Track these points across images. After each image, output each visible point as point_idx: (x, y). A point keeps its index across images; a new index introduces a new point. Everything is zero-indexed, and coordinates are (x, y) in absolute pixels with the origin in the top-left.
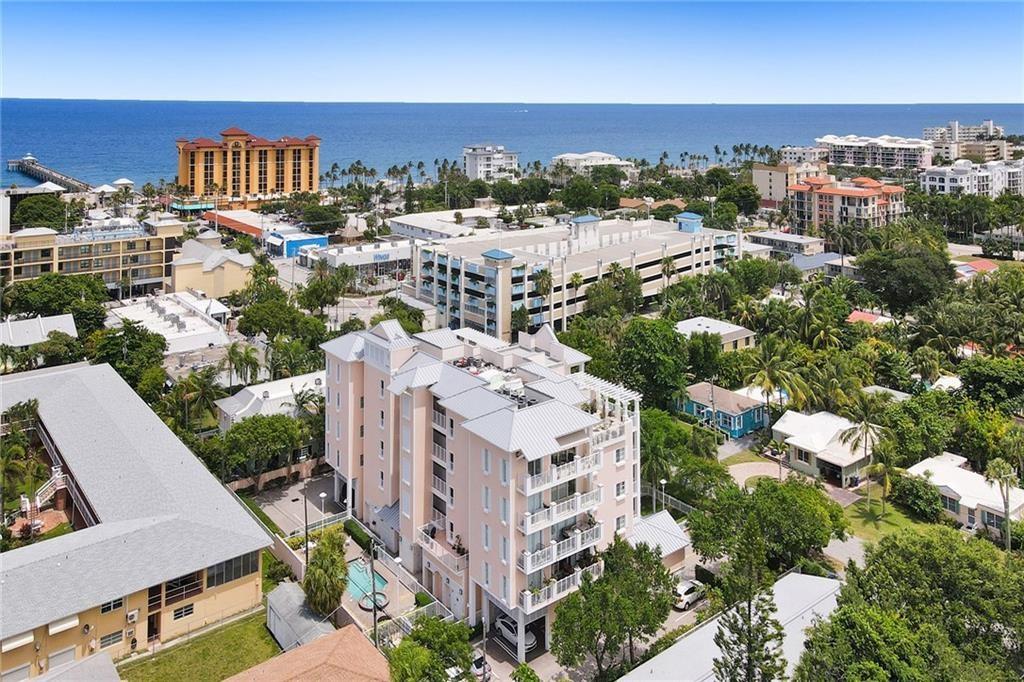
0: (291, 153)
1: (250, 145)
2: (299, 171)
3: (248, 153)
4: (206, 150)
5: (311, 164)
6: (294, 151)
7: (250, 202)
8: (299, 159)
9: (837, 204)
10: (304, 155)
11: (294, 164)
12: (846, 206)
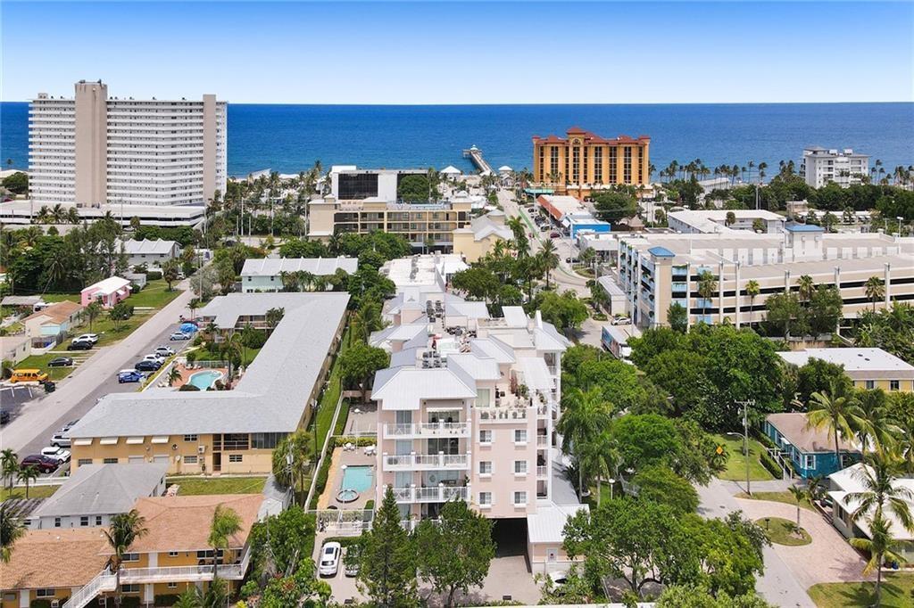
0: (623, 150)
1: (587, 141)
2: (630, 166)
3: (586, 149)
5: (640, 161)
7: (584, 190)
8: (630, 156)
10: (634, 152)
11: (625, 159)
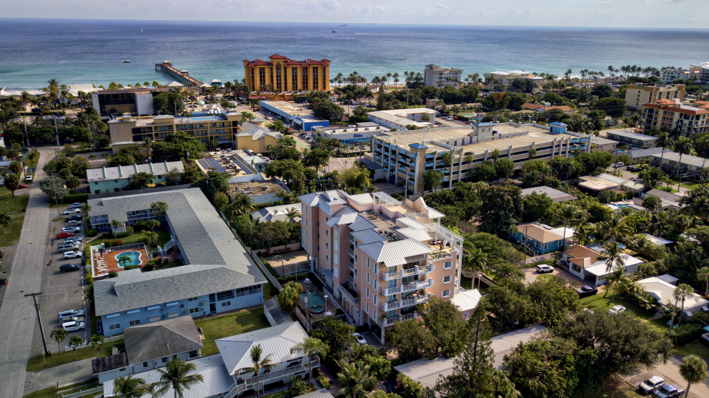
0: (312, 69)
1: (286, 64)
2: (317, 79)
3: (285, 69)
4: (261, 66)
5: (324, 75)
6: (314, 68)
7: (287, 96)
8: (317, 72)
9: (676, 116)
10: (320, 70)
11: (314, 75)
12: (682, 119)
